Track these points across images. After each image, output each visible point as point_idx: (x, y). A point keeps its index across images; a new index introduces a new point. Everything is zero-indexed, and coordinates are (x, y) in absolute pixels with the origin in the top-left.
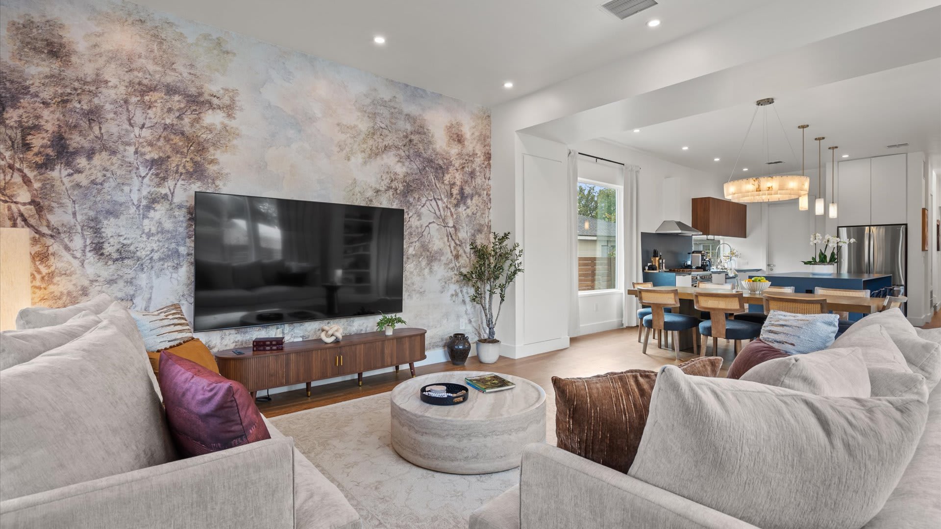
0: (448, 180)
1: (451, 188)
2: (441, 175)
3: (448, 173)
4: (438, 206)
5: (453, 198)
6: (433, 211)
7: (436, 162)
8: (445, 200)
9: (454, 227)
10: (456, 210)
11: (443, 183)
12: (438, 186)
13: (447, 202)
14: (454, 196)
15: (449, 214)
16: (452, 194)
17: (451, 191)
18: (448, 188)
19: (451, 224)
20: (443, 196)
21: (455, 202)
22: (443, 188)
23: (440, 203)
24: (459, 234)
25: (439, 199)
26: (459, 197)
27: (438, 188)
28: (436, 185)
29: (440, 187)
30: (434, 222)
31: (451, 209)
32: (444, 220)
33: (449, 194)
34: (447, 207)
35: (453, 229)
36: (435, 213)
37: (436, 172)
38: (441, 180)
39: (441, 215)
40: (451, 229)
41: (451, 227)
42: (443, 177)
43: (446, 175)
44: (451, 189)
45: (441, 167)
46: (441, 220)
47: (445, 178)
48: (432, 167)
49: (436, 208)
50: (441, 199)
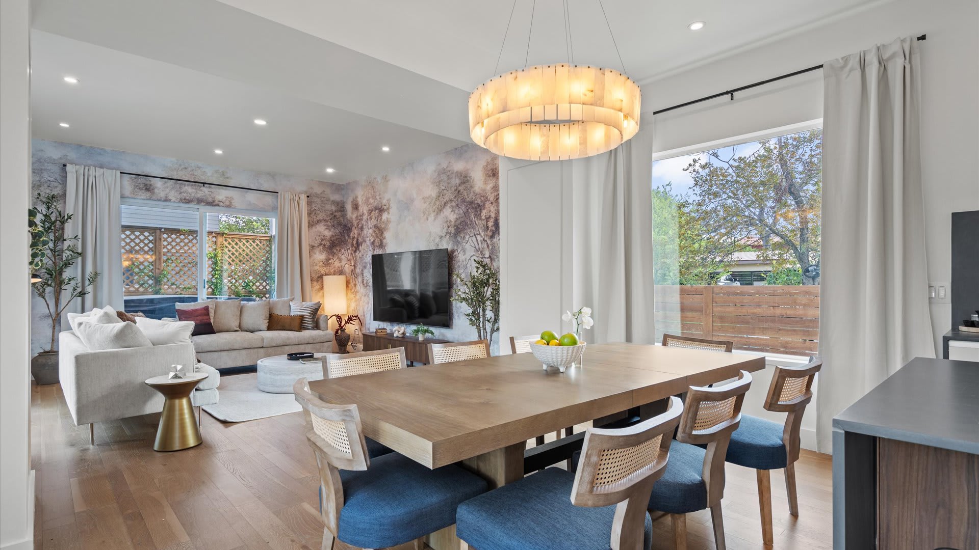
0: (485, 215)
1: (487, 221)
2: (479, 212)
3: (484, 209)
4: (477, 240)
5: (489, 231)
6: (473, 245)
7: (476, 202)
8: (482, 234)
9: (490, 257)
10: (491, 241)
11: (481, 219)
12: (477, 223)
13: (484, 235)
14: (490, 229)
15: (486, 246)
16: (488, 227)
17: (487, 225)
18: (484, 222)
19: (487, 255)
20: (480, 231)
21: (490, 234)
22: (480, 223)
23: (478, 237)
24: (494, 264)
25: (478, 234)
26: (494, 228)
27: (477, 225)
28: (475, 222)
29: (479, 223)
30: (474, 255)
31: (488, 241)
32: (481, 252)
33: (486, 228)
34: (484, 240)
35: (489, 259)
36: (475, 247)
37: (476, 211)
38: (478, 216)
39: (479, 248)
40: (487, 260)
41: (487, 258)
42: (480, 214)
43: (483, 211)
44: (487, 223)
45: (479, 205)
46: (479, 253)
47: (482, 214)
48: (473, 208)
49: (476, 243)
50: (480, 234)
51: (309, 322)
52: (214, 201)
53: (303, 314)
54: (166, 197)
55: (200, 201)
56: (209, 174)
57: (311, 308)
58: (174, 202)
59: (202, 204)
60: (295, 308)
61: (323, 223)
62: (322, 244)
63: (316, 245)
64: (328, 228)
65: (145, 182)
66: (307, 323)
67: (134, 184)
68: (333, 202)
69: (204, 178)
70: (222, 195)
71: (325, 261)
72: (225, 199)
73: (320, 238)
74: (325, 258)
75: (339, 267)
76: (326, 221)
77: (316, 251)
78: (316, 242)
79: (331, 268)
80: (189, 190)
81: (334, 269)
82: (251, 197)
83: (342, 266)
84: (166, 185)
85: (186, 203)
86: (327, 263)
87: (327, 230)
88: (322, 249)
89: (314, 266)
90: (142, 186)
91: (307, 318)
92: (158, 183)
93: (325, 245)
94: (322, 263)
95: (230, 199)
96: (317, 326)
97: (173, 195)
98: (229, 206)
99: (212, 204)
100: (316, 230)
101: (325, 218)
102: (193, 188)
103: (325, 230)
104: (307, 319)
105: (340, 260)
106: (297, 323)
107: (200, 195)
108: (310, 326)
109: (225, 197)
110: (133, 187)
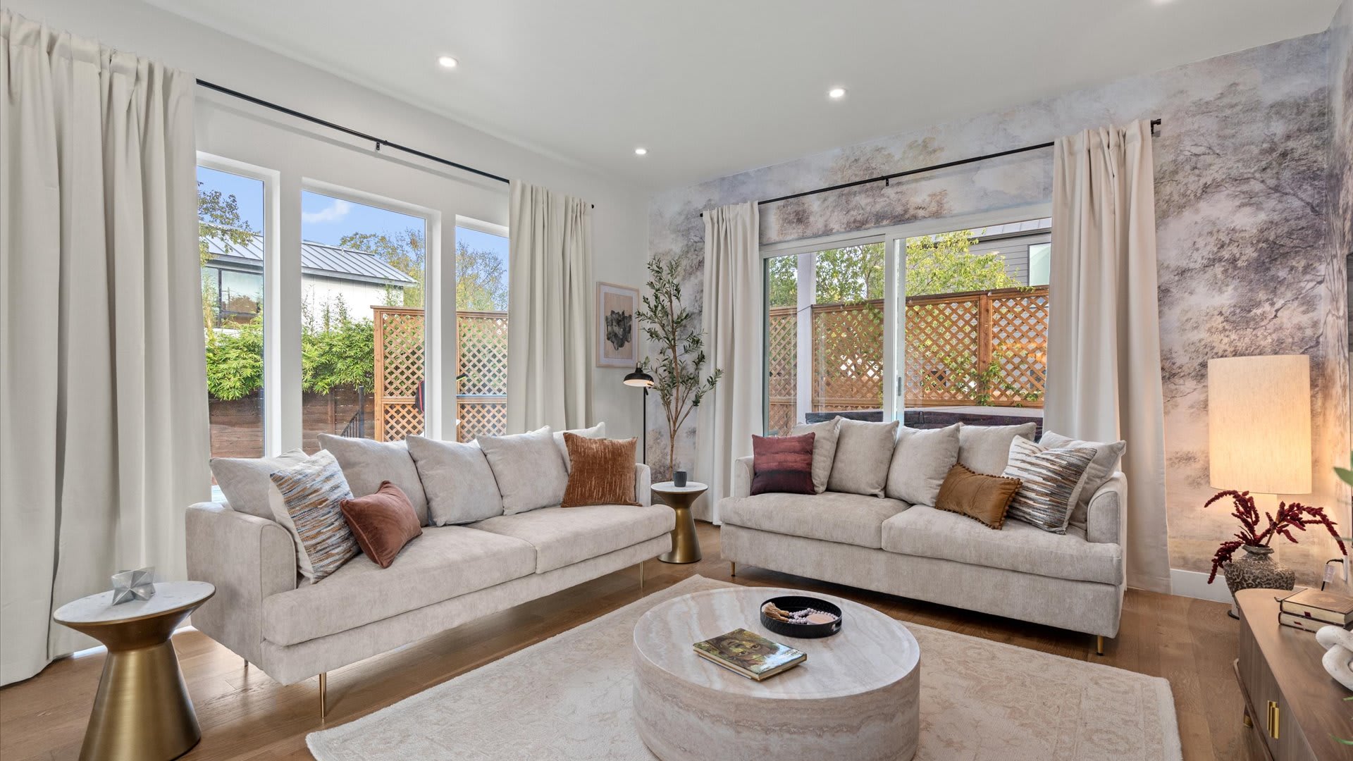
51: (1038, 505)
52: (906, 211)
53: (1025, 475)
54: (826, 226)
55: (879, 218)
56: (897, 158)
57: (1053, 462)
58: (838, 232)
59: (885, 222)
60: (1019, 457)
61: (1230, 189)
62: (1220, 260)
63: (1198, 266)
64: (1250, 200)
65: (796, 208)
66: (1033, 508)
67: (782, 217)
68: (1278, 108)
69: (887, 168)
70: (920, 193)
71: (1234, 313)
72: (928, 199)
73: (1212, 240)
74: (1233, 302)
75: (1300, 328)
76: (1239, 180)
77: (1194, 284)
78: (1196, 255)
79: (1259, 332)
80: (863, 201)
81: (1275, 336)
82: (988, 177)
83: (1315, 324)
84: (826, 203)
85: (858, 228)
86: (1242, 317)
87: (1247, 210)
88: (1219, 276)
89: (1184, 330)
90: (792, 217)
91: (1033, 490)
92: (813, 203)
93: (1233, 261)
94: (1221, 319)
95: (939, 198)
96: (1076, 521)
97: (837, 221)
98: (937, 215)
99: (902, 218)
100: (1198, 218)
101: (1238, 169)
102: (868, 196)
103: (1234, 213)
104: (1032, 495)
105: (1309, 303)
106: (992, 500)
107: (880, 205)
108: (1040, 516)
109: (929, 195)
110: (781, 222)
